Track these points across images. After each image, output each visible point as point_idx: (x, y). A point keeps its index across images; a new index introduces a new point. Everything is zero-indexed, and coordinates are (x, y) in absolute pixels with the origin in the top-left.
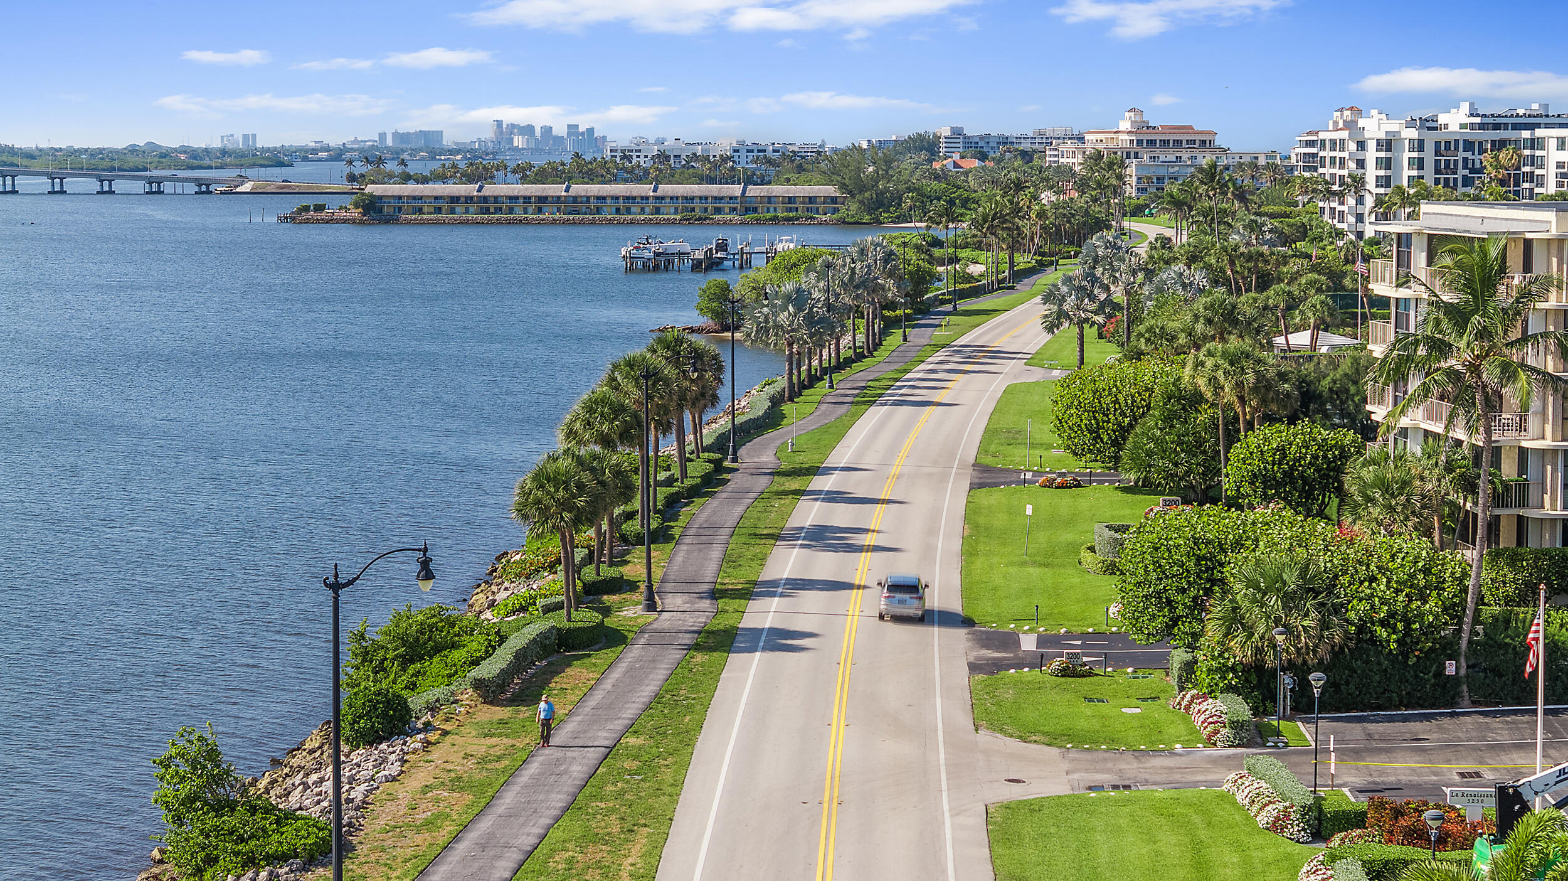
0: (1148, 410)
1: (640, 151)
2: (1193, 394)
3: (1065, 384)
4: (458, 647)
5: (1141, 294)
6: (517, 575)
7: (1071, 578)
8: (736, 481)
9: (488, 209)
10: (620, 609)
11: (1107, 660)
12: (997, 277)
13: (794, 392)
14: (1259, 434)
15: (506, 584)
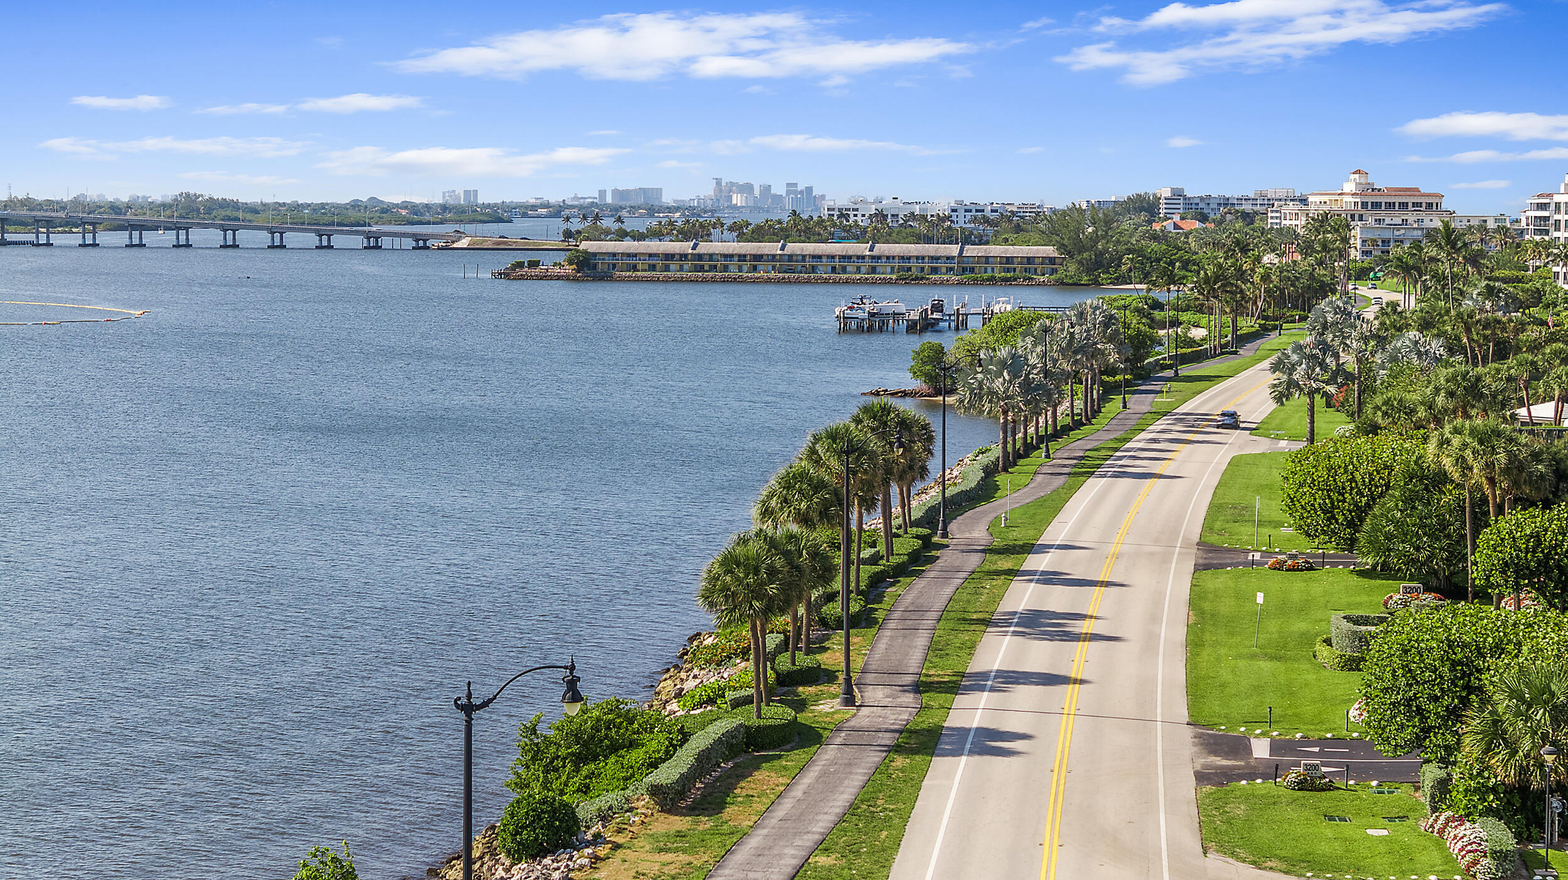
0: (1387, 490)
1: (857, 210)
2: (1436, 475)
3: (1297, 458)
4: (638, 746)
5: (1373, 362)
6: (708, 662)
7: (1306, 674)
8: (946, 558)
9: (702, 267)
10: (816, 702)
11: (1348, 770)
12: (1219, 342)
13: (1009, 461)
14: (1511, 519)
15: (696, 671)
